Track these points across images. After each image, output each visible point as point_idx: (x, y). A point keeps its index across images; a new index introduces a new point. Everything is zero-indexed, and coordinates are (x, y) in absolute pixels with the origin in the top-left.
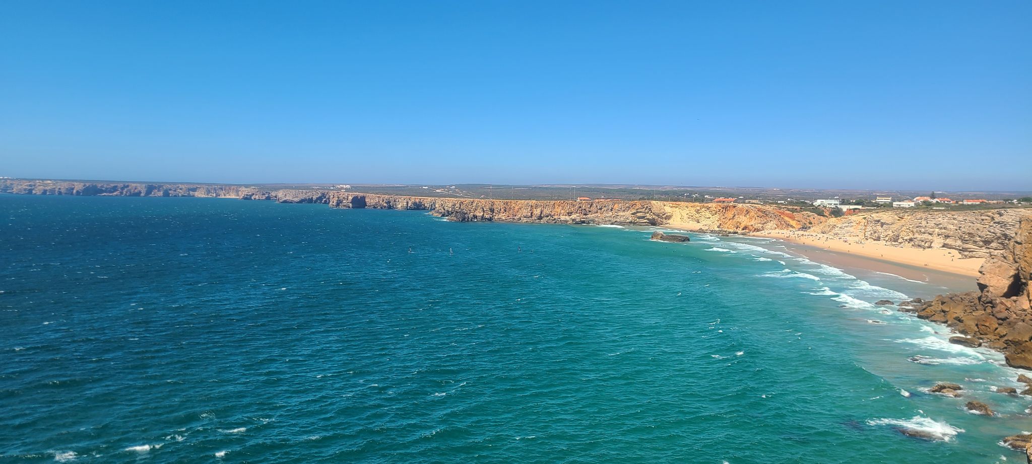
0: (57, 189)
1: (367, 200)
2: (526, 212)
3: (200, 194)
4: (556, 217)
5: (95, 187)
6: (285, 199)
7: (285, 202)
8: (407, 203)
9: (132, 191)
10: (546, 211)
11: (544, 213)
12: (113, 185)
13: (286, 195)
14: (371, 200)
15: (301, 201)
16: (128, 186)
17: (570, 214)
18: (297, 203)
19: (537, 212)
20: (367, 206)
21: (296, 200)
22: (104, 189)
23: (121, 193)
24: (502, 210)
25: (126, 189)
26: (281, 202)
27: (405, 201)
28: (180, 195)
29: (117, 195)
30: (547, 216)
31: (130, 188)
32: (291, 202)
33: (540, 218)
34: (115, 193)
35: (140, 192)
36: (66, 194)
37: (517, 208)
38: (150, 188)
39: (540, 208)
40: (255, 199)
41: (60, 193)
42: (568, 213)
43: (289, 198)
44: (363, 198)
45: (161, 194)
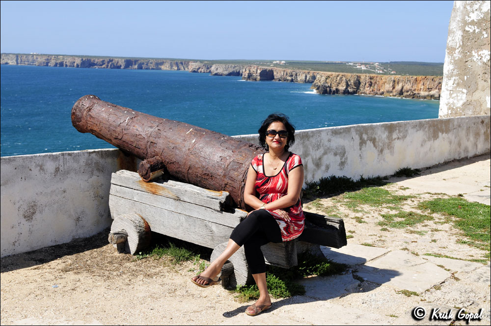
0: (64, 63)
1: (275, 73)
2: (388, 87)
3: (165, 68)
4: (416, 92)
5: (89, 61)
6: (216, 72)
7: (216, 74)
8: (306, 77)
9: (115, 64)
10: (408, 86)
11: (405, 88)
12: (101, 60)
13: (217, 69)
14: (278, 73)
15: (230, 74)
16: (112, 60)
17: (430, 89)
18: (226, 75)
19: (398, 87)
20: (274, 79)
21: (226, 73)
22: (95, 62)
23: (108, 66)
24: (367, 85)
25: (110, 63)
26: (214, 75)
27: (304, 75)
28: (150, 68)
29: (104, 68)
30: (408, 92)
31: (113, 62)
32: (221, 75)
33: (401, 93)
34: (103, 66)
35: (121, 66)
36: (70, 66)
37: (381, 82)
38: (129, 63)
39: (402, 83)
40: (201, 72)
41: (66, 66)
42: (428, 89)
43: (220, 71)
44: (272, 72)
45: (136, 67)
